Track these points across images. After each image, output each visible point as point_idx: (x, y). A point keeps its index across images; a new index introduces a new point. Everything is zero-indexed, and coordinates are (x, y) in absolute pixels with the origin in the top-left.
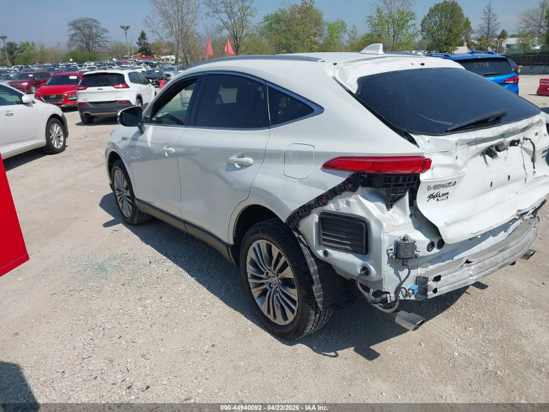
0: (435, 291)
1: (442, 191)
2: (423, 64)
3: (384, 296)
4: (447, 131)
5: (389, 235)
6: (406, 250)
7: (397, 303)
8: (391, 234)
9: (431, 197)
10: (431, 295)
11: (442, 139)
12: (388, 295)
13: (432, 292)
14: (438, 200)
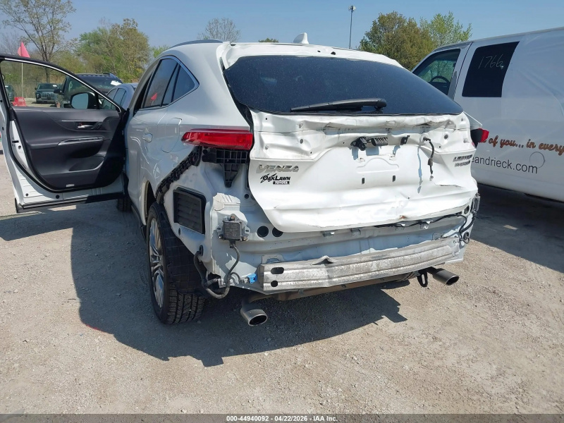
0: (274, 284)
1: (280, 174)
2: (333, 53)
3: (215, 280)
4: (292, 111)
5: (218, 214)
6: (231, 230)
7: (228, 289)
8: (222, 212)
9: (265, 178)
10: (267, 286)
11: (283, 119)
12: (219, 280)
13: (270, 284)
14: (274, 183)
